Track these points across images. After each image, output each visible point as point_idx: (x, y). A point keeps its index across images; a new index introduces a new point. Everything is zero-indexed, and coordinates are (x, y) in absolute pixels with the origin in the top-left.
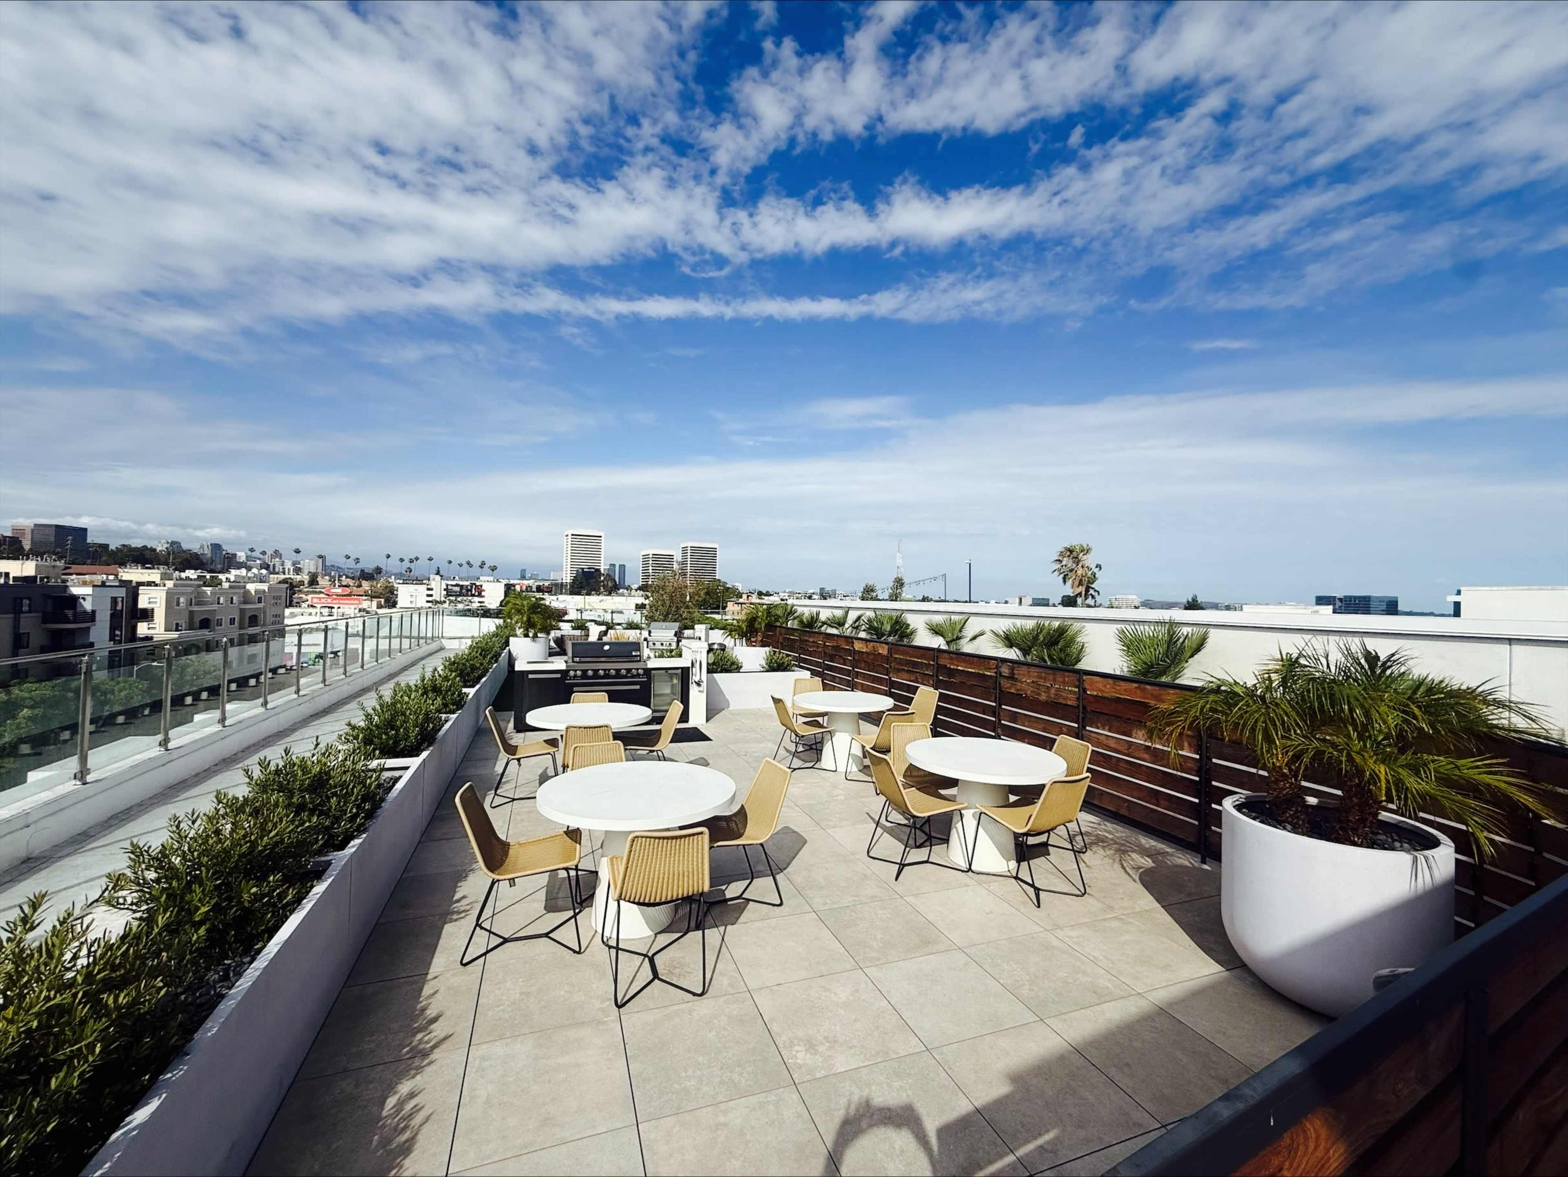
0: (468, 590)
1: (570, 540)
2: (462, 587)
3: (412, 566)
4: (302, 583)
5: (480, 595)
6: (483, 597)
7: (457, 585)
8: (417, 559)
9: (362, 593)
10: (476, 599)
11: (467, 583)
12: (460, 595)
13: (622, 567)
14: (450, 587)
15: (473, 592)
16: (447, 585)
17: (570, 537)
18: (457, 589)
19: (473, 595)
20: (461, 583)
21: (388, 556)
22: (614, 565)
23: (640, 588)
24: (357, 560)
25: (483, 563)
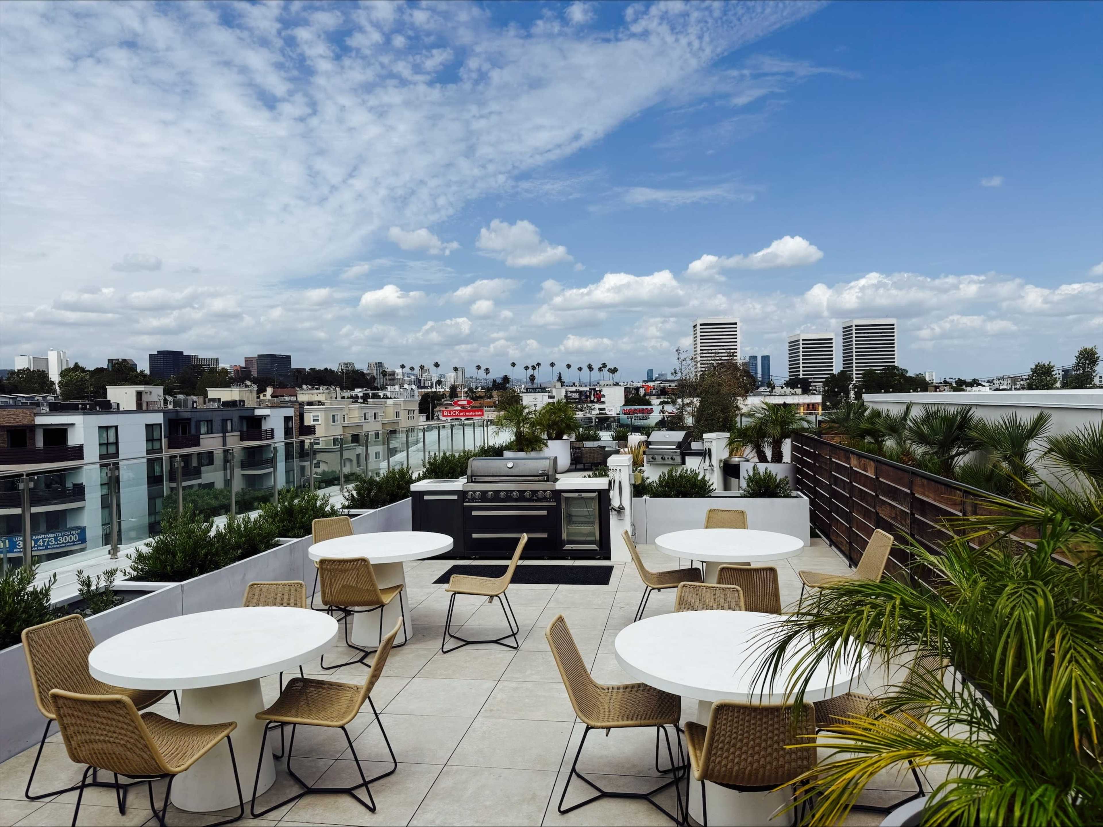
0: (587, 397)
1: (699, 331)
2: (580, 393)
3: (535, 373)
4: (443, 396)
5: (599, 401)
6: (603, 403)
7: (576, 392)
8: (539, 364)
9: (492, 404)
10: (597, 406)
11: (587, 389)
12: (579, 402)
13: (766, 359)
14: (569, 394)
15: (592, 398)
16: (566, 392)
17: (698, 327)
18: (576, 395)
19: (592, 402)
20: (581, 389)
21: (513, 365)
22: (755, 358)
23: (788, 384)
24: (487, 370)
25: (604, 365)
